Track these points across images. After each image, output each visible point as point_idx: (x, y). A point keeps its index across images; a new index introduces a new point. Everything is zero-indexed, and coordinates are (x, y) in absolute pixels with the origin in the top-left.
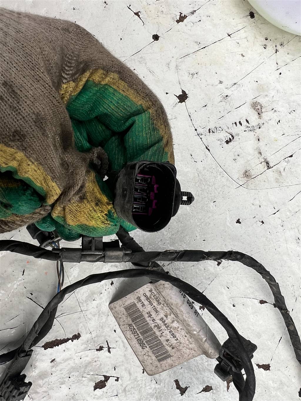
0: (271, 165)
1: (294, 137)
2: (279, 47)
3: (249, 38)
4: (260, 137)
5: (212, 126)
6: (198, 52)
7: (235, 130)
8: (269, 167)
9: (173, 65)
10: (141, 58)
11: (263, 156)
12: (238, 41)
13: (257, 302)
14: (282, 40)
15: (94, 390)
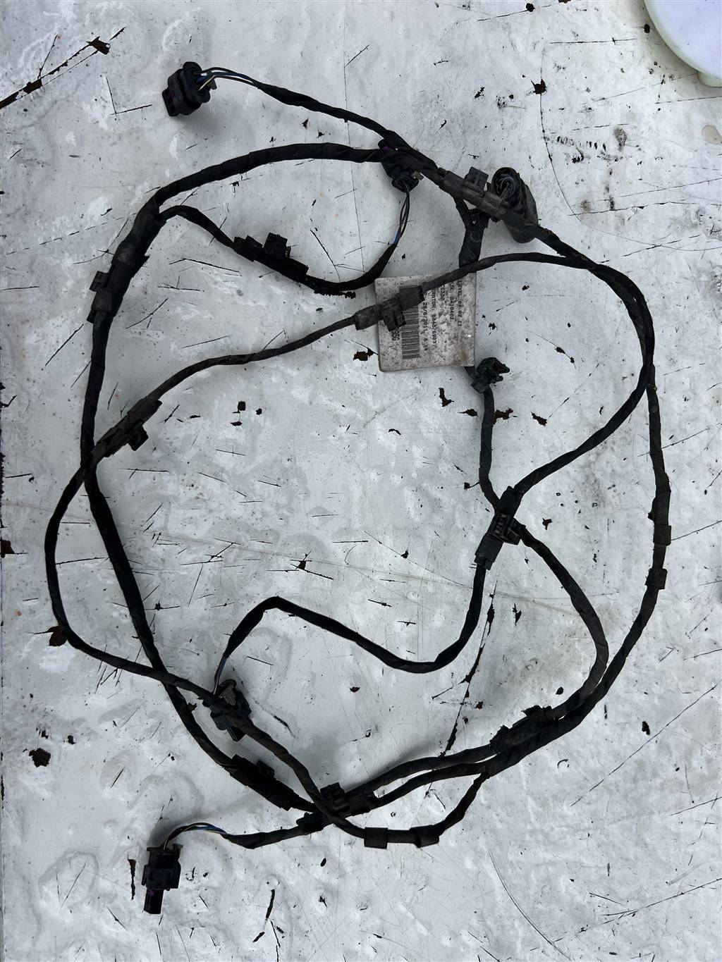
0: (616, 207)
1: (652, 188)
2: (667, 79)
3: (636, 55)
4: (613, 171)
5: (563, 135)
6: (573, 45)
7: (588, 151)
8: (612, 209)
9: (540, 47)
10: (507, 24)
11: (610, 193)
12: (622, 52)
13: (553, 347)
14: (673, 72)
15: (355, 358)
